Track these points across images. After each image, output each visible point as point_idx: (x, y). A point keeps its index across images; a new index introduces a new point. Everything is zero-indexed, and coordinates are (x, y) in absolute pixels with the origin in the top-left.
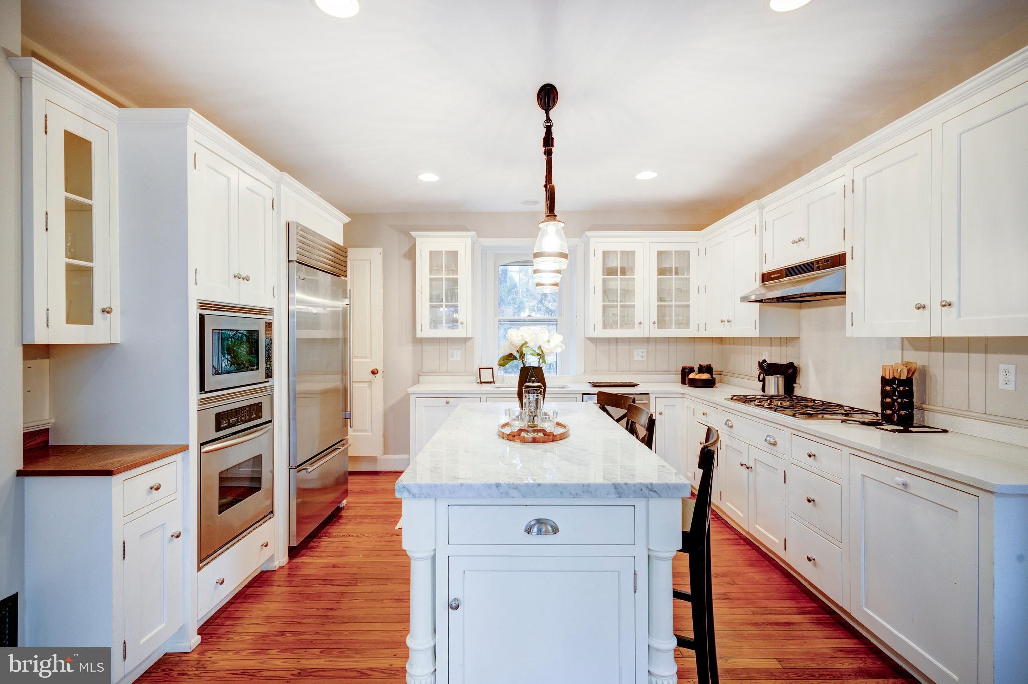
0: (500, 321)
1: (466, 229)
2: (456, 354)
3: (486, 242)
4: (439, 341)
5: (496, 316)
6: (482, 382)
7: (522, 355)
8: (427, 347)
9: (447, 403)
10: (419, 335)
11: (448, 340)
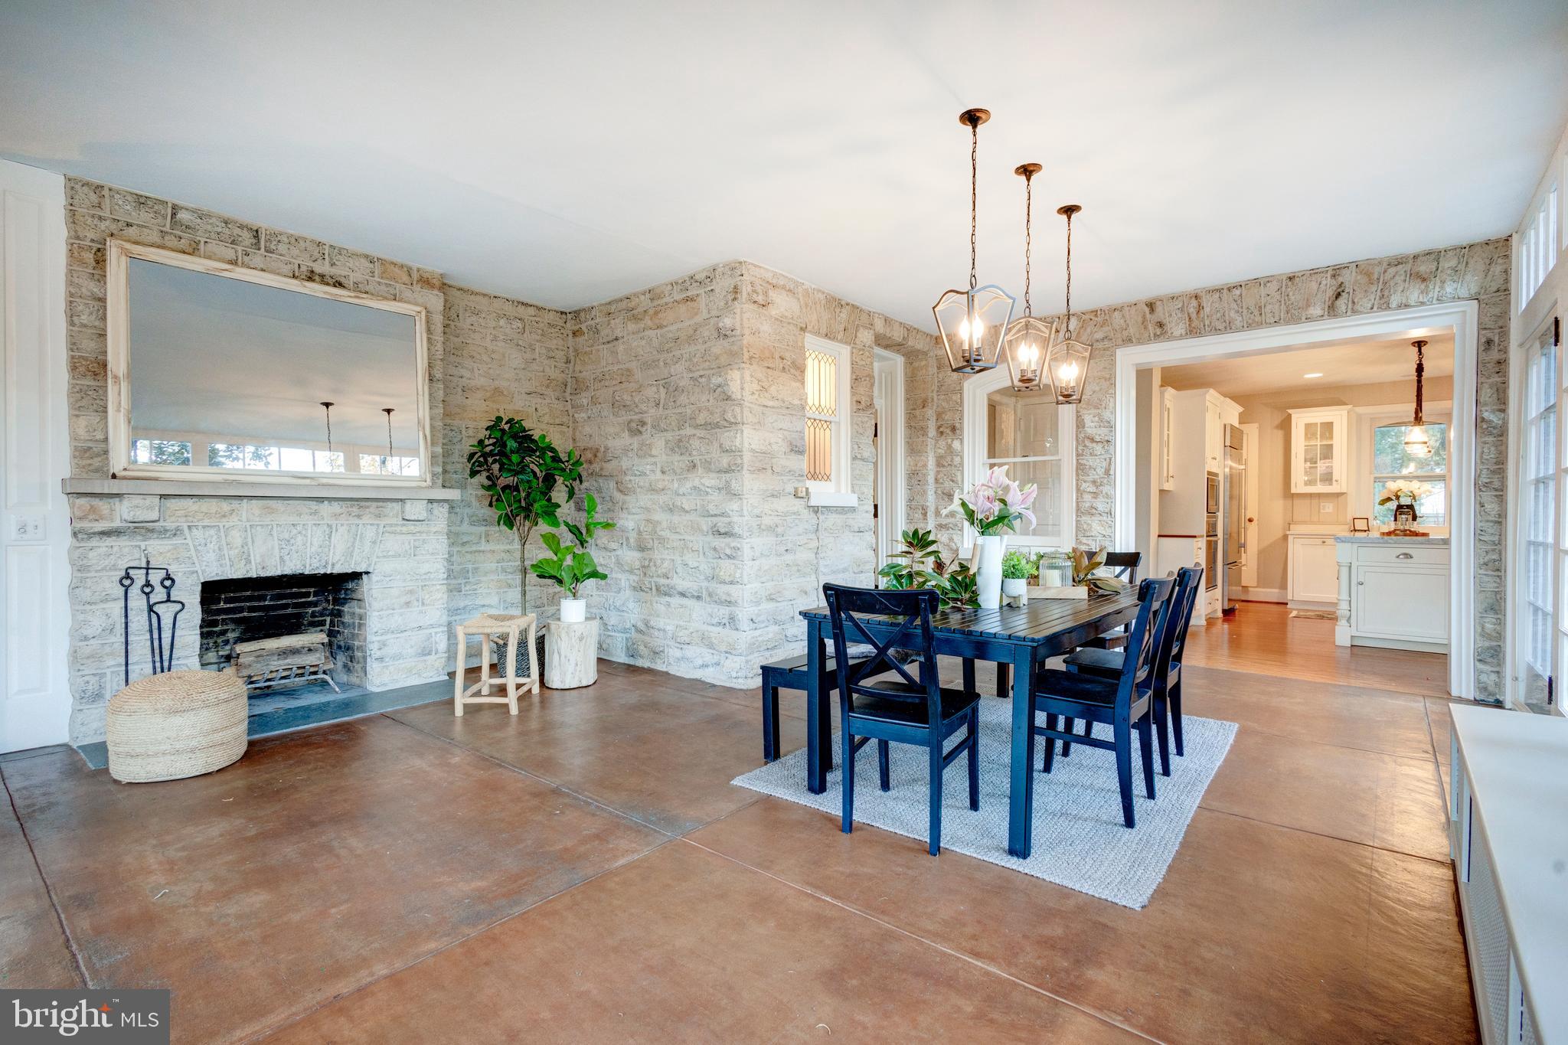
0: (1376, 478)
1: (1345, 404)
2: (1328, 507)
3: (1360, 410)
4: (1311, 496)
5: (1371, 473)
6: (1355, 530)
7: (1398, 497)
8: (1297, 502)
9: (1324, 542)
10: (1293, 490)
11: (1319, 496)
